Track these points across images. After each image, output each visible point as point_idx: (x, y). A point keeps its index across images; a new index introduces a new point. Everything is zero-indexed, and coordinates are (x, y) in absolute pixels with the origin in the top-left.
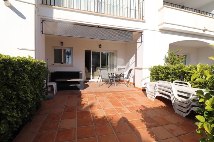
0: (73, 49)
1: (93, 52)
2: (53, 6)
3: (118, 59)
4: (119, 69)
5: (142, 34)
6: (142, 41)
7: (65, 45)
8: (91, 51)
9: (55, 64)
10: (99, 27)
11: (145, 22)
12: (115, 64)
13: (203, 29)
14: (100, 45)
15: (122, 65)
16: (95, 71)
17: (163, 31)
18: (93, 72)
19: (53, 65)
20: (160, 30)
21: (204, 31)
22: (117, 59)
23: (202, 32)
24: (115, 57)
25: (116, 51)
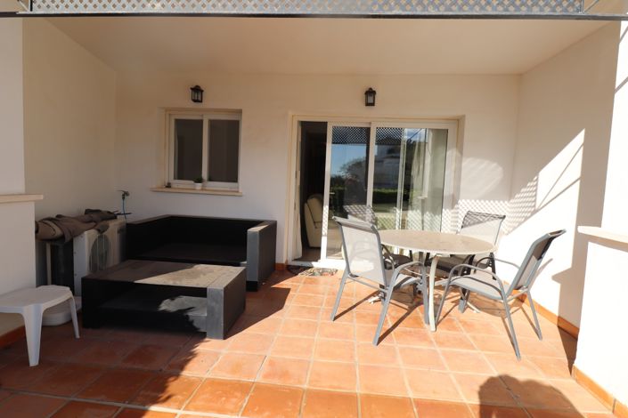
1: (336, 130)
3: (468, 163)
4: (471, 219)
7: (210, 101)
8: (324, 124)
9: (177, 181)
12: (448, 191)
14: (370, 93)
15: (489, 196)
19: (169, 186)
22: (461, 162)
24: (452, 153)
25: (459, 121)
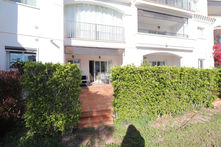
0: (81, 60)
1: (95, 62)
2: (72, 38)
5: (124, 51)
6: (125, 55)
7: (75, 57)
10: (97, 48)
11: (126, 43)
13: (166, 45)
14: (100, 57)
16: (97, 75)
17: (138, 48)
18: (95, 76)
20: (136, 47)
21: (167, 46)
23: (165, 47)
24: (111, 65)
25: (112, 60)
